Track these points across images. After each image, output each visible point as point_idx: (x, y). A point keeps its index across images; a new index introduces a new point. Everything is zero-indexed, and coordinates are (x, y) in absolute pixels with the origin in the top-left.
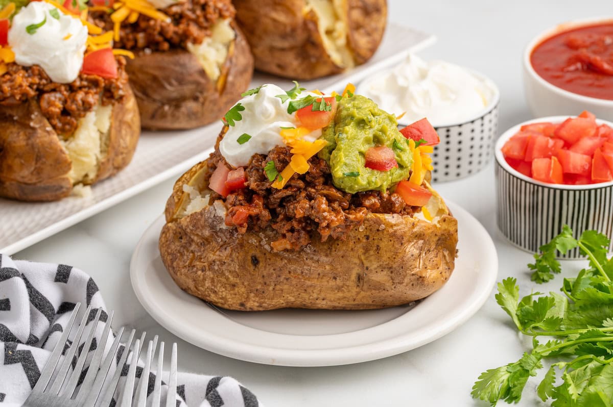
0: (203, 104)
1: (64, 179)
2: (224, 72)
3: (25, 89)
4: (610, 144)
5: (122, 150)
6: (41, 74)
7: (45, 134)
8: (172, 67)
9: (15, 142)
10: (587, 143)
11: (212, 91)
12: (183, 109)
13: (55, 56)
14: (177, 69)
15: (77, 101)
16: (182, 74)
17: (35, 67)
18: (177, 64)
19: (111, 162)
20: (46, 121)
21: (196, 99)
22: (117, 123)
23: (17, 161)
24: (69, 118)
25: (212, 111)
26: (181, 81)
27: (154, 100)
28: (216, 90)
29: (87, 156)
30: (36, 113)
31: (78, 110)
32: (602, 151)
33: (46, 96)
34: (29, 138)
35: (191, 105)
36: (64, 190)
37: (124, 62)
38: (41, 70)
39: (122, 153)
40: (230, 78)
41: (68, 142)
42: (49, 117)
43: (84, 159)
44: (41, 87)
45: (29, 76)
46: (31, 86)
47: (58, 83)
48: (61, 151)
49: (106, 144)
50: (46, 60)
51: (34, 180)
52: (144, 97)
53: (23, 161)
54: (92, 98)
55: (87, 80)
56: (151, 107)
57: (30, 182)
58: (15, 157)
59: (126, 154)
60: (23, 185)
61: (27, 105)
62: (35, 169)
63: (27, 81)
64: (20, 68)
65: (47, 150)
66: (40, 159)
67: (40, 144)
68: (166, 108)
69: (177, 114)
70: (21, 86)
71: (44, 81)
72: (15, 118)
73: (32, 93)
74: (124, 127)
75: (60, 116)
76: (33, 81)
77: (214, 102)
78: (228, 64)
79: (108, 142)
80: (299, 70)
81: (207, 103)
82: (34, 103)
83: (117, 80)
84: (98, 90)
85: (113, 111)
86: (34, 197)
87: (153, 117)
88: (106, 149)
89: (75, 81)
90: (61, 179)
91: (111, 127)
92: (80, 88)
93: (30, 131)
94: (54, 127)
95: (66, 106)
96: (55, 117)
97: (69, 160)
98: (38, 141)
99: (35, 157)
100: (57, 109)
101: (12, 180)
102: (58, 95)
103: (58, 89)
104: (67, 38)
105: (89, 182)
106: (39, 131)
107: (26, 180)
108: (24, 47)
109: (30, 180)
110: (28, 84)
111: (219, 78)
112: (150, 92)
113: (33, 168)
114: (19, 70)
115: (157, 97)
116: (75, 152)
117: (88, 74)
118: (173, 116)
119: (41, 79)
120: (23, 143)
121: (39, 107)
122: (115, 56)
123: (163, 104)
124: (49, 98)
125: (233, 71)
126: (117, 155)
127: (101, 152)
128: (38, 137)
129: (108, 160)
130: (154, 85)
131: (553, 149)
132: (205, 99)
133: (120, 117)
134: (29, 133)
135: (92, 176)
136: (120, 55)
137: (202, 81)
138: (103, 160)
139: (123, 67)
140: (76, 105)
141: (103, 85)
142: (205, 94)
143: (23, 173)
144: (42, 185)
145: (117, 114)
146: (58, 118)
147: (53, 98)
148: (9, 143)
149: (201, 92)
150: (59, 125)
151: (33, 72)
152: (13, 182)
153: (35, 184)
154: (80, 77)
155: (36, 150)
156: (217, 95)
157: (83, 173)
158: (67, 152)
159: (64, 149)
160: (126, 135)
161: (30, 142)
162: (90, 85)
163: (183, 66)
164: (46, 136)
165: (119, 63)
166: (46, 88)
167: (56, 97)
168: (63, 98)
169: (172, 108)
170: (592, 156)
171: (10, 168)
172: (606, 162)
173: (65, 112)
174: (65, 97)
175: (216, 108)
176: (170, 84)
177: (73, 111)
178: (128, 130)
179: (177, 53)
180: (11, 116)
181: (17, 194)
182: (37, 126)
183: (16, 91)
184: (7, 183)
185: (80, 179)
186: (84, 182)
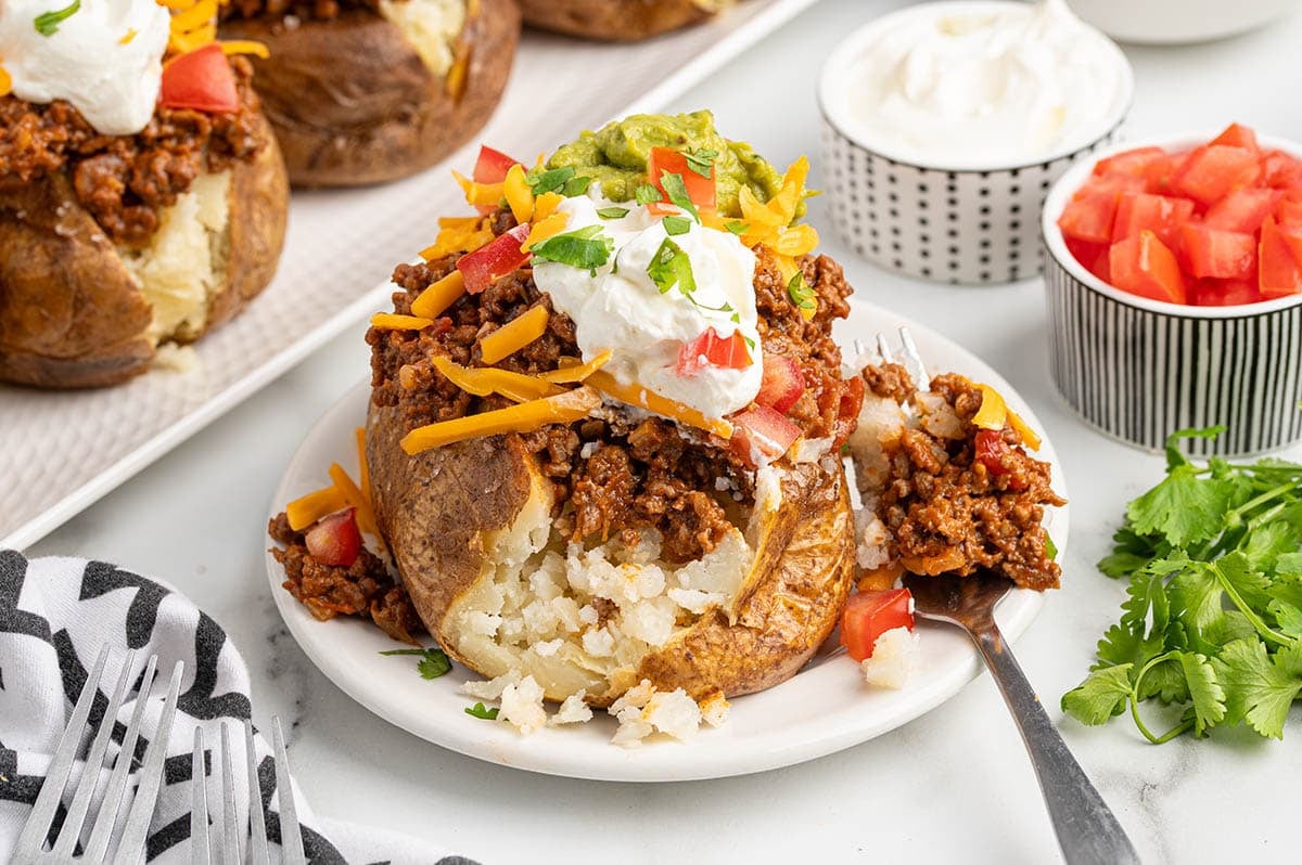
0: (420, 128)
1: (137, 344)
2: (462, 54)
3: (42, 158)
4: (1294, 206)
5: (255, 257)
6: (74, 121)
7: (92, 249)
8: (349, 55)
9: (24, 270)
10: (1244, 203)
11: (437, 98)
12: (378, 144)
13: (103, 82)
14: (360, 59)
15: (155, 173)
16: (371, 69)
17: (58, 107)
18: (360, 49)
19: (236, 289)
20: (90, 221)
21: (403, 119)
22: (244, 205)
23: (31, 312)
24: (139, 210)
25: (440, 140)
26: (369, 87)
27: (314, 130)
28: (446, 93)
29: (185, 286)
30: (67, 204)
31: (161, 192)
32: (1277, 220)
33: (87, 165)
34: (55, 261)
35: (396, 133)
36: (139, 363)
37: (248, 69)
38: (73, 110)
39: (257, 266)
40: (476, 68)
41: (141, 261)
42: (96, 211)
43: (179, 293)
44: (75, 146)
45: (46, 127)
46: (51, 148)
47: (111, 136)
48: (130, 285)
49: (222, 253)
50: (85, 92)
51: (72, 351)
52: (291, 124)
53: (44, 312)
54: (189, 164)
55: (172, 121)
56: (307, 143)
57: (64, 355)
58: (28, 303)
59: (267, 264)
60: (46, 360)
61: (44, 185)
62: (74, 326)
63: (42, 139)
64: (25, 107)
65: (99, 284)
66: (83, 304)
67: (80, 273)
68: (341, 143)
69: (364, 154)
70: (30, 151)
71: (80, 135)
72: (21, 215)
73: (55, 160)
74: (256, 205)
75: (119, 208)
76: (57, 138)
77: (444, 122)
78: (468, 38)
79: (226, 249)
80: (619, 23)
81: (428, 125)
82: (60, 182)
83: (238, 114)
84: (199, 141)
85: (233, 180)
86: (75, 382)
87: (312, 164)
88: (225, 264)
89: (147, 127)
90: (130, 344)
91: (231, 217)
92: (160, 139)
93: (57, 244)
94: (109, 232)
95: (133, 184)
96: (110, 210)
97: (147, 303)
98: (75, 265)
99: (71, 301)
100: (112, 193)
101: (23, 350)
102: (114, 161)
103: (111, 148)
104: (126, 40)
105: (191, 336)
106: (77, 244)
107: (55, 351)
108: (31, 63)
109: (64, 350)
110: (45, 145)
111: (450, 70)
112: (303, 112)
113: (68, 326)
114: (24, 113)
115: (319, 121)
116: (159, 281)
117: (176, 109)
118: (357, 159)
119: (73, 130)
120: (43, 272)
121: (73, 189)
122: (229, 57)
123: (333, 137)
124: (93, 169)
125: (480, 52)
126: (247, 273)
127: (214, 270)
128: (75, 258)
129: (231, 288)
130: (312, 98)
131: (1170, 222)
132: (424, 118)
133: (247, 187)
134: (56, 249)
135: (197, 324)
136: (239, 54)
137: (417, 80)
138: (219, 290)
139: (247, 81)
140: (155, 182)
141: (209, 129)
142: (424, 107)
143: (48, 338)
144: (90, 359)
145: (243, 181)
146: (115, 211)
147: (102, 171)
148: (13, 272)
149: (415, 104)
150: (120, 226)
151: (55, 117)
152: (26, 356)
153: (74, 358)
154: (157, 115)
155: (73, 287)
156: (449, 105)
157: (177, 320)
158: (139, 284)
159: (133, 277)
160: (262, 224)
161: (58, 269)
162: (181, 131)
163: (373, 52)
164: (92, 255)
165: (238, 72)
166: (85, 150)
167: (108, 168)
168: (123, 166)
169: (354, 143)
170: (1257, 234)
171: (17, 326)
172: (1287, 248)
173: (131, 198)
174: (128, 164)
175: (448, 134)
176: (347, 94)
177: (148, 195)
178: (266, 211)
179: (356, 23)
180: (12, 211)
181: (35, 377)
182: (71, 233)
183: (20, 163)
184: (13, 357)
185: (171, 331)
186: (180, 338)
